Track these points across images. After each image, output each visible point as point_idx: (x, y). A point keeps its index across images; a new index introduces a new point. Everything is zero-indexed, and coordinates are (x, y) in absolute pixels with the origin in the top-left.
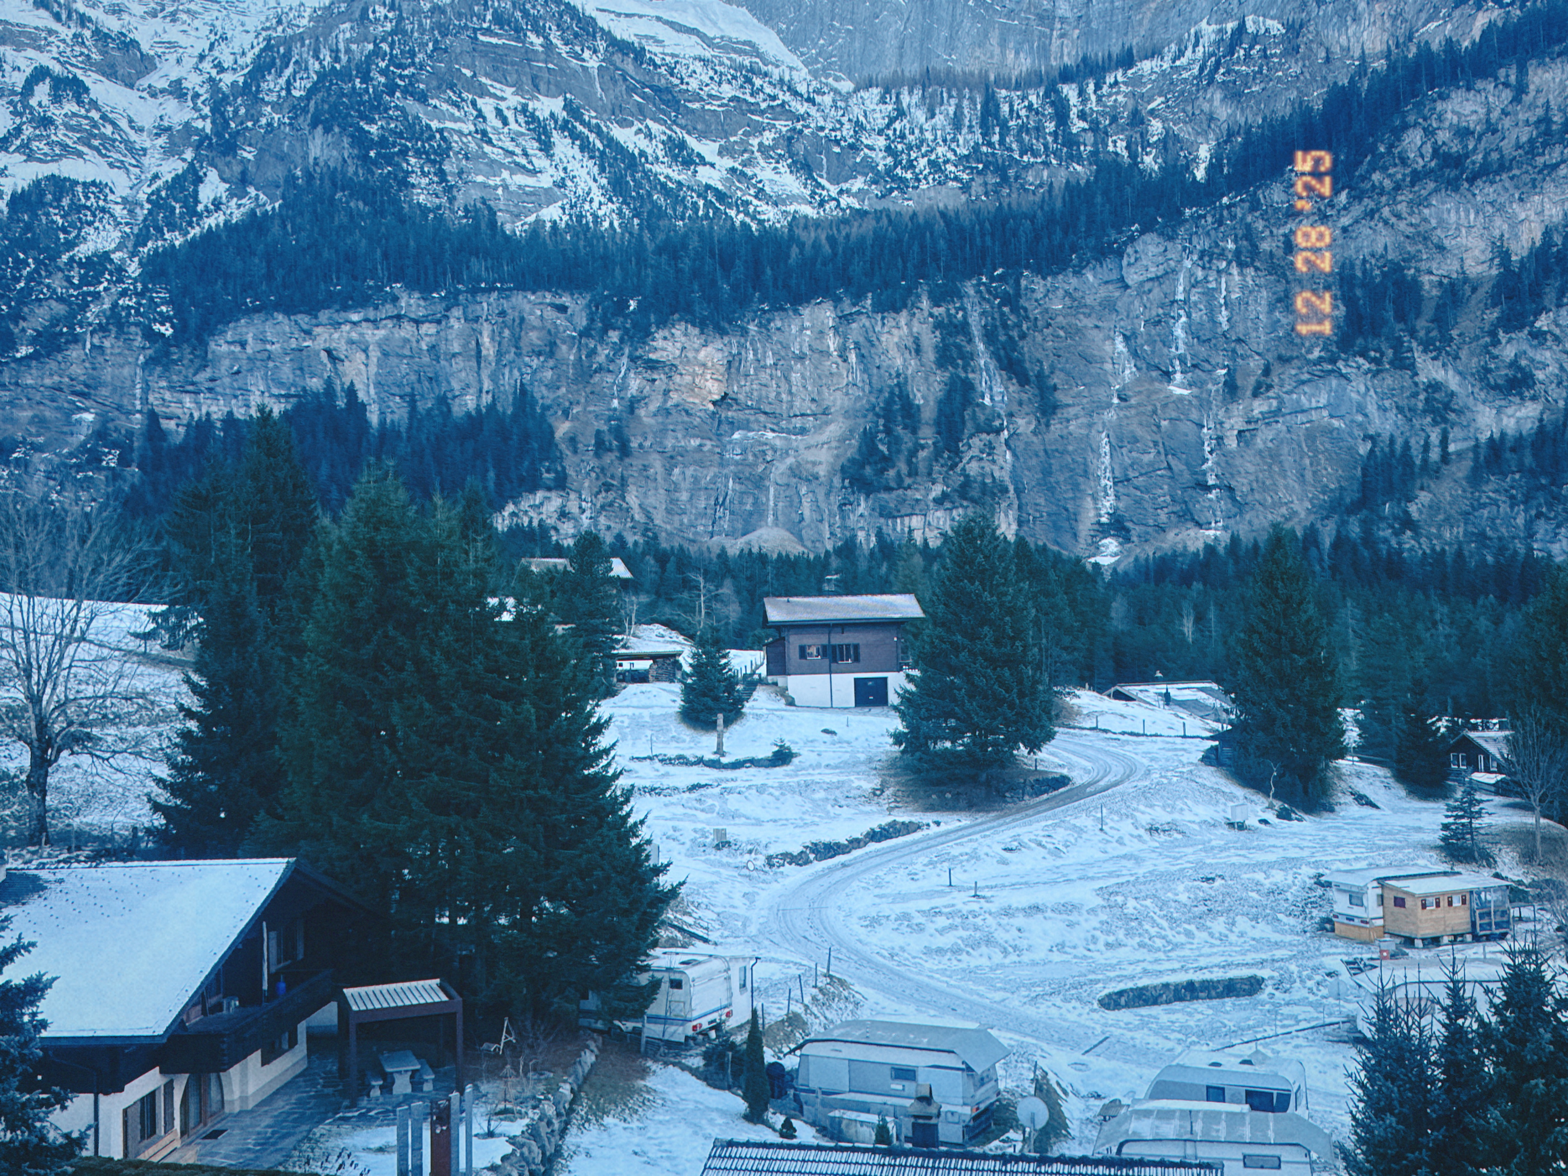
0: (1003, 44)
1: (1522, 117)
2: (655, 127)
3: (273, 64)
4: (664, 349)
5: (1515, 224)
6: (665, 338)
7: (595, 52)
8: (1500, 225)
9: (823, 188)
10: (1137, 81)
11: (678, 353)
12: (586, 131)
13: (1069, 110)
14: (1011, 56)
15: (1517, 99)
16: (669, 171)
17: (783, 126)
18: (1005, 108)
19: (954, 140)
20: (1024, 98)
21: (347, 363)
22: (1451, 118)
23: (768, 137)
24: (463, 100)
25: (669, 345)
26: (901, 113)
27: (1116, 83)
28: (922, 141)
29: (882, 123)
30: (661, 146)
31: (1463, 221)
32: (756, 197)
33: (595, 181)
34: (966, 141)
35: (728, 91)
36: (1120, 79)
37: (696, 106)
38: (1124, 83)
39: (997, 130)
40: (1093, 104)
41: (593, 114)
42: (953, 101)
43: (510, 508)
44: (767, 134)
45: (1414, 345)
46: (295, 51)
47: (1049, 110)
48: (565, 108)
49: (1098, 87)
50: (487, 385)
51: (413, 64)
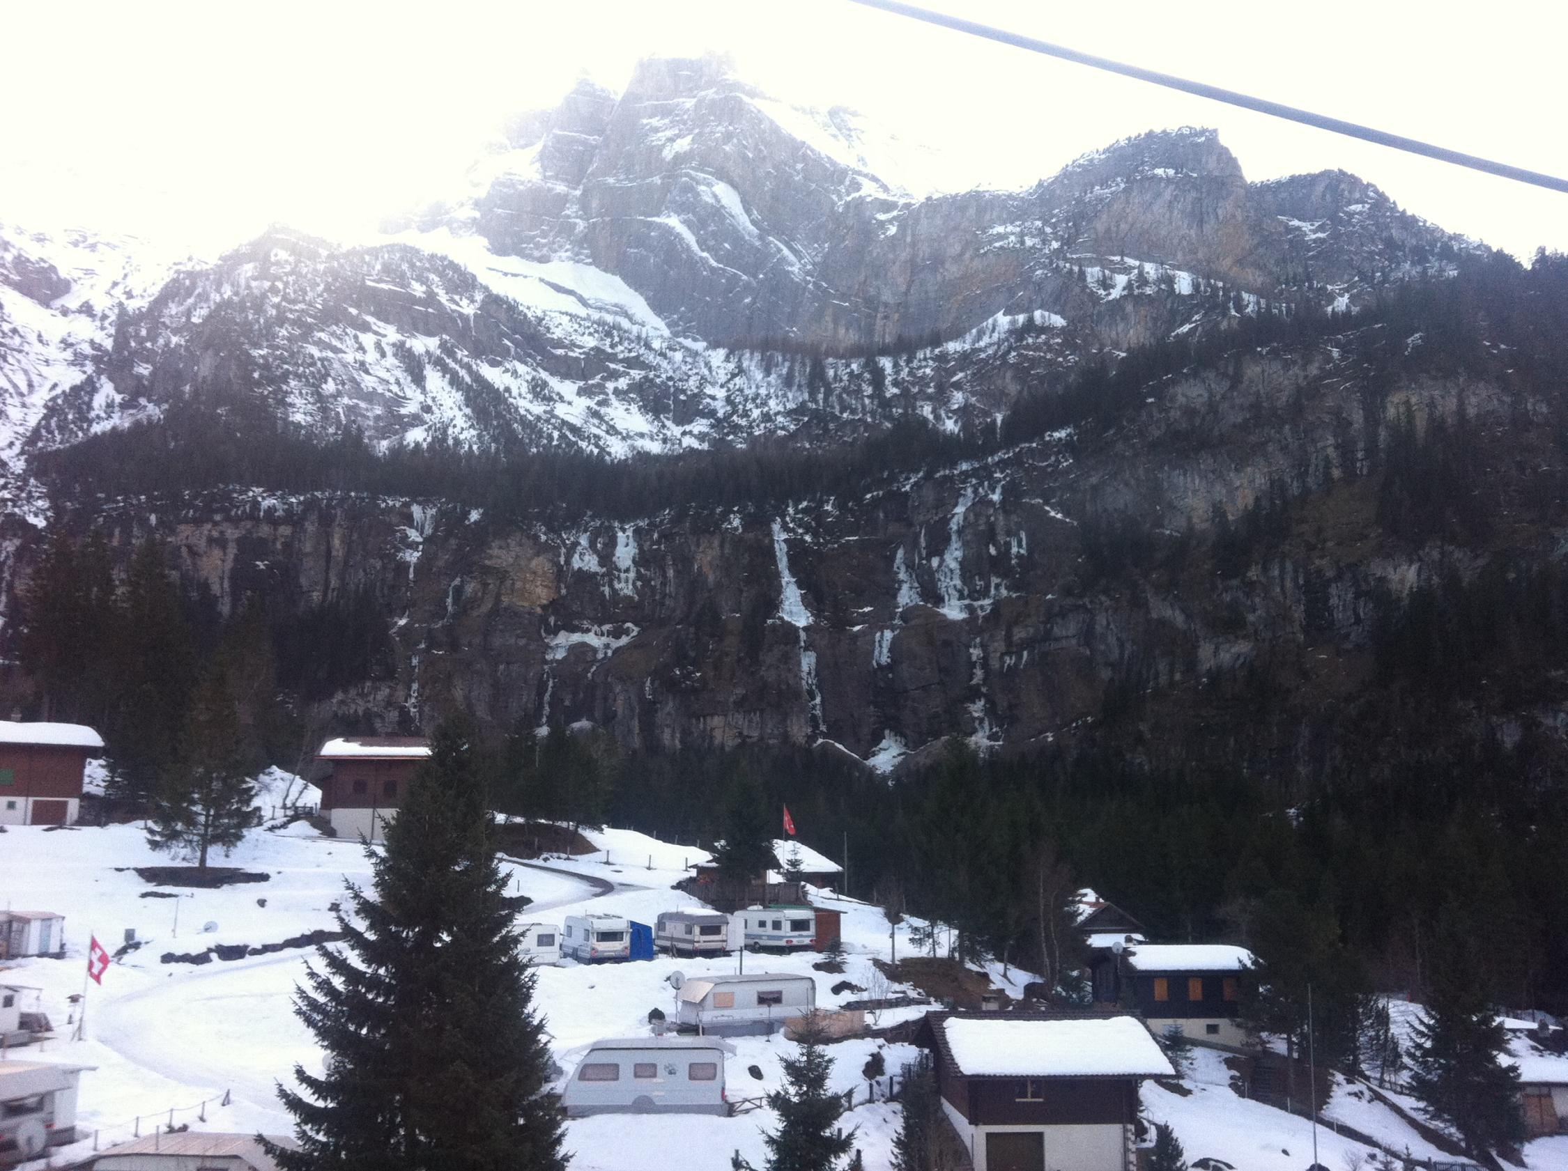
0: (836, 321)
1: (1238, 401)
2: (521, 368)
3: (177, 294)
4: (499, 557)
5: (1232, 490)
6: (500, 547)
7: (473, 301)
8: (1220, 491)
9: (668, 429)
10: (942, 358)
11: (511, 560)
12: (457, 367)
13: (884, 377)
14: (842, 331)
15: (1233, 387)
16: (529, 406)
17: (637, 374)
18: (831, 373)
19: (785, 395)
20: (848, 365)
21: (204, 559)
22: (1181, 400)
23: (623, 383)
24: (347, 334)
25: (503, 553)
26: (740, 371)
27: (925, 359)
28: (758, 395)
29: (722, 378)
30: (525, 384)
31: (1189, 485)
32: (607, 432)
33: (460, 409)
34: (795, 398)
35: (590, 342)
36: (928, 355)
37: (560, 352)
38: (931, 358)
39: (822, 390)
40: (904, 374)
41: (466, 353)
42: (787, 364)
43: (339, 696)
44: (622, 380)
45: (1147, 587)
46: (200, 284)
47: (867, 376)
48: (440, 346)
49: (909, 361)
50: (334, 582)
51: (304, 301)
